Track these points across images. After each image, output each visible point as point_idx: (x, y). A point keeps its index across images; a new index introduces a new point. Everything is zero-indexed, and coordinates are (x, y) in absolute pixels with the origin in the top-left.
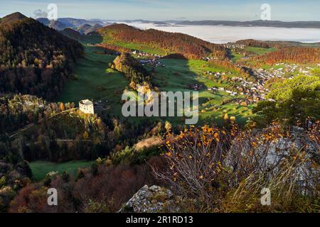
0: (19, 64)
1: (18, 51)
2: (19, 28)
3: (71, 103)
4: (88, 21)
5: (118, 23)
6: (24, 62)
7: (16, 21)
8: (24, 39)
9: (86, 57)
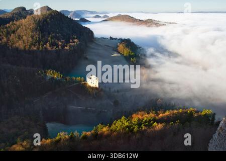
0: (45, 46)
1: (44, 35)
2: (47, 18)
3: (81, 77)
4: (99, 13)
5: (122, 14)
6: (48, 44)
7: (45, 12)
8: (49, 26)
9: (95, 41)
